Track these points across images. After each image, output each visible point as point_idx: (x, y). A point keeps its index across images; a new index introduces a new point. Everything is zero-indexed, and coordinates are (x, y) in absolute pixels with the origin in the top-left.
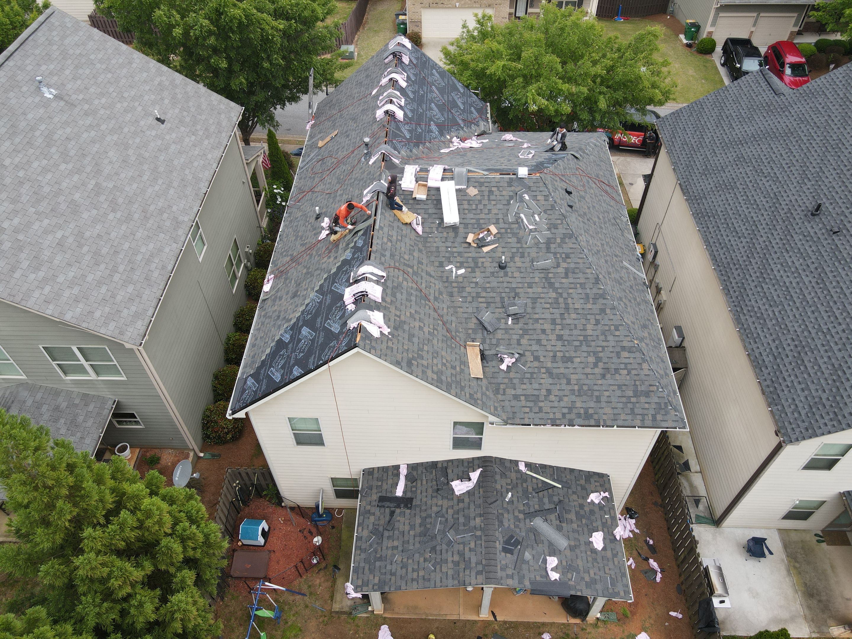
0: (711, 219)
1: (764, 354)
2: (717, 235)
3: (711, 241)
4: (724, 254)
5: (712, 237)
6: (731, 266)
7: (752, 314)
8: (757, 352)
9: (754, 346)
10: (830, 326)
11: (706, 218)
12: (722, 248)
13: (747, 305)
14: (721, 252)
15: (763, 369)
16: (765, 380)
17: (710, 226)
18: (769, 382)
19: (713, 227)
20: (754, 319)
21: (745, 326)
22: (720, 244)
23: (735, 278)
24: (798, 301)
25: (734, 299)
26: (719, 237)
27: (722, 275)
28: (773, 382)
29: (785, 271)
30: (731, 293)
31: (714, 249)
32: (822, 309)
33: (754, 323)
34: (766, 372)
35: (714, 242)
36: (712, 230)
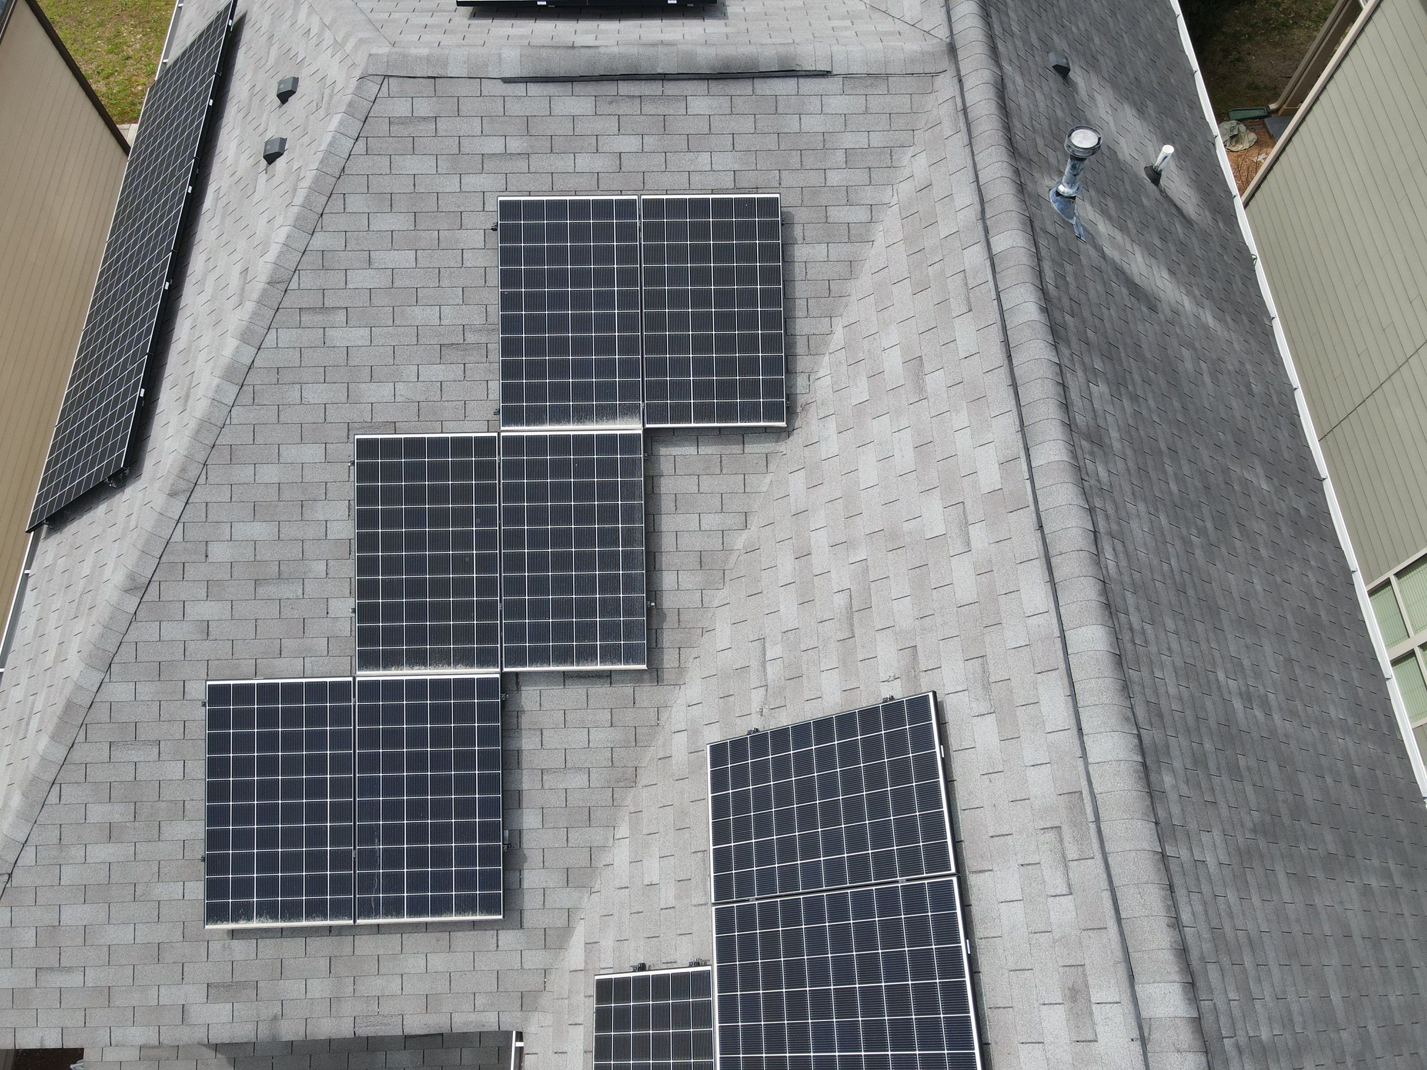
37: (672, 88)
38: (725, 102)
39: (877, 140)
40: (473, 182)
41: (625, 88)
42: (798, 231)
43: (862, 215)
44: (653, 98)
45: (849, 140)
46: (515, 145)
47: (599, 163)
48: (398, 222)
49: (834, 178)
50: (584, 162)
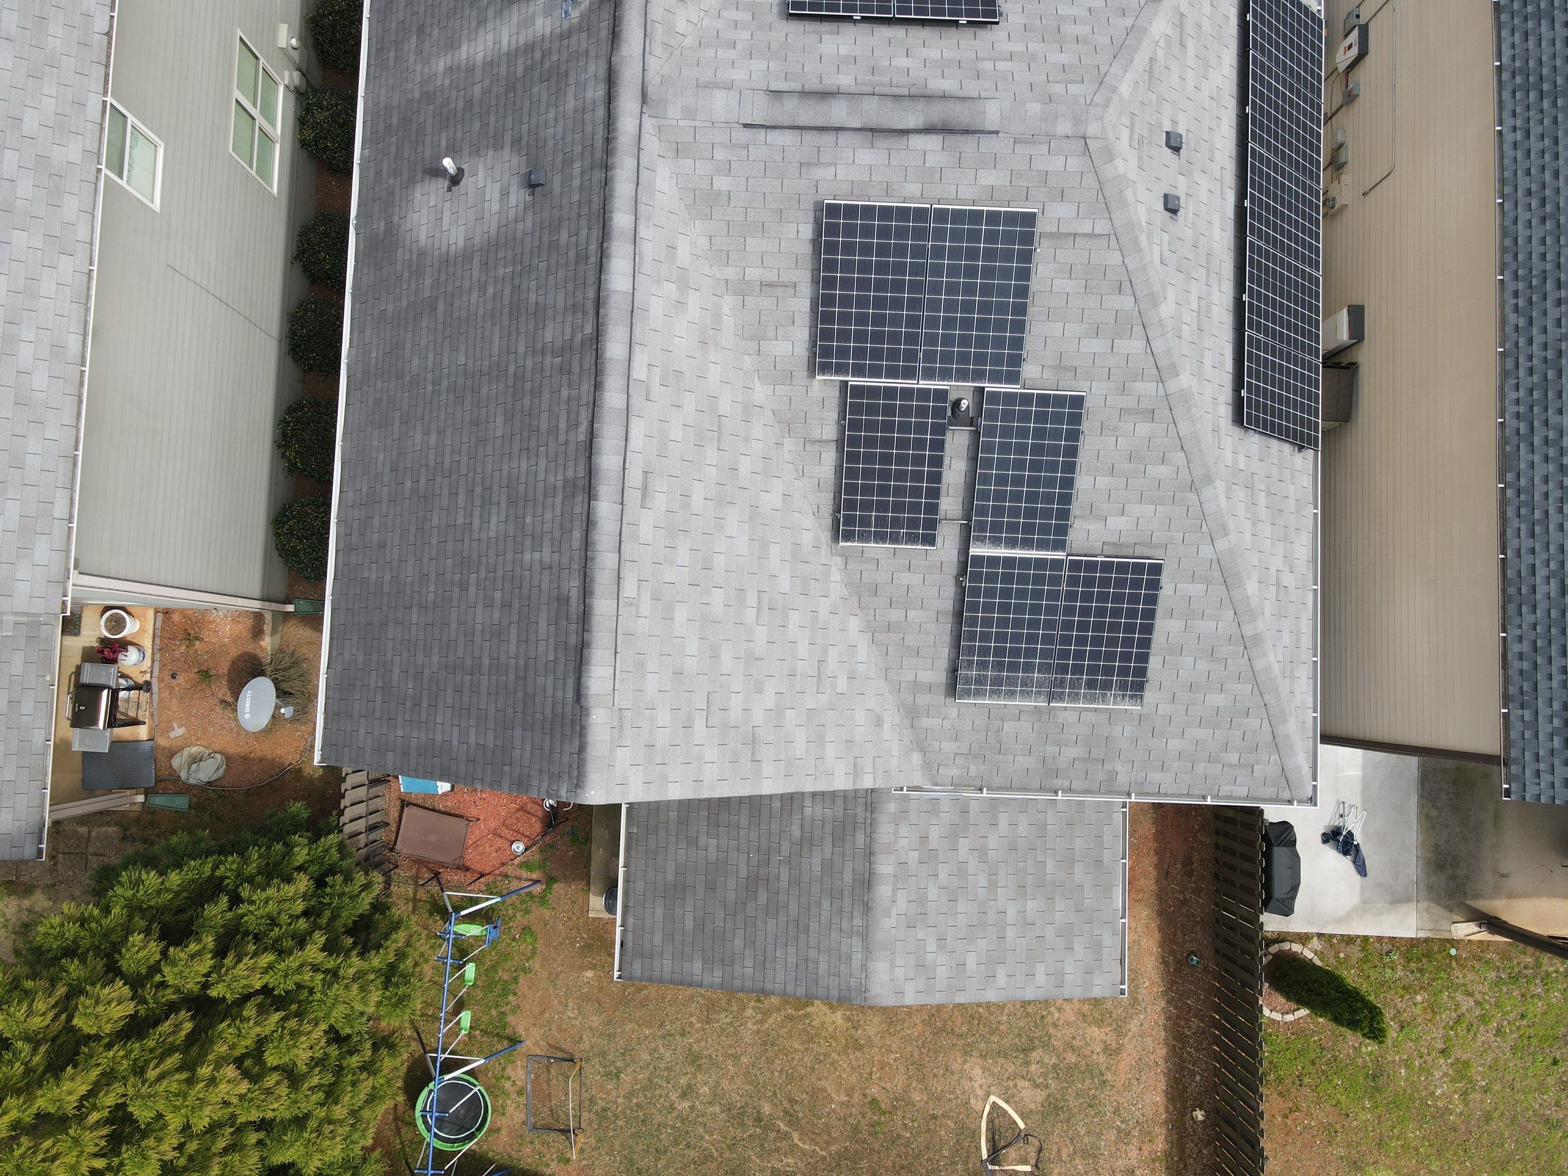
0: (1546, 104)
1: (1541, 573)
2: (1543, 168)
3: (1523, 182)
4: (1543, 242)
5: (1528, 172)
6: (1550, 285)
7: (1551, 452)
8: (1527, 559)
9: (1526, 543)
11: (1533, 95)
12: (1543, 220)
13: (1546, 423)
14: (1537, 233)
15: (1525, 609)
16: (1520, 639)
17: (1535, 130)
18: (1525, 647)
19: (1542, 137)
20: (1551, 468)
21: (1523, 482)
22: (1543, 202)
23: (1545, 330)
25: (1522, 393)
26: (1548, 176)
27: (1516, 309)
28: (1535, 649)
30: (1522, 372)
31: (1523, 216)
33: (1546, 480)
34: (1528, 618)
35: (1529, 193)
36: (1535, 146)
37: (869, 89)
38: (826, 81)
39: (710, 53)
40: (1018, 47)
41: (905, 91)
42: (775, 10)
43: (726, 14)
44: (883, 85)
45: (732, 54)
46: (988, 65)
47: (924, 52)
48: (1070, 30)
49: (745, 35)
50: (934, 54)
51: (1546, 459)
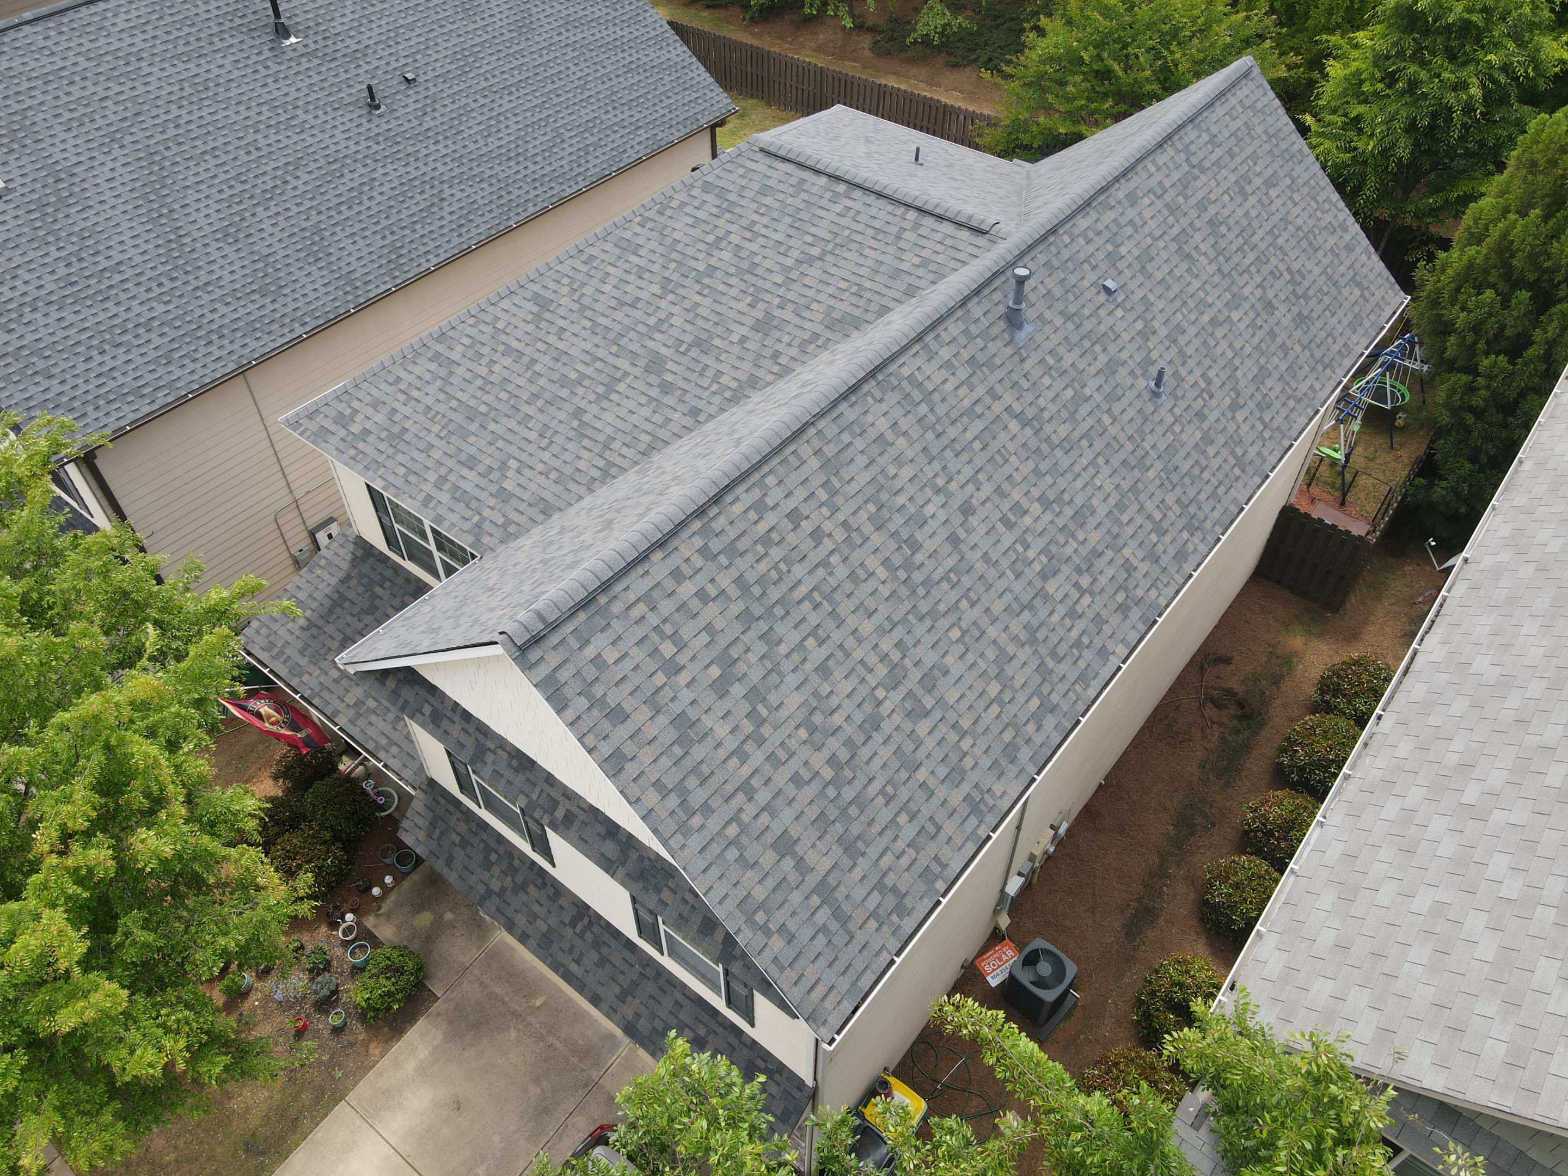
1: (638, 139)
10: (573, 78)
24: (546, 113)
29: (499, 131)
32: (550, 87)
34: (661, 135)
35: (460, 235)
36: (432, 245)
51: (587, 162)
